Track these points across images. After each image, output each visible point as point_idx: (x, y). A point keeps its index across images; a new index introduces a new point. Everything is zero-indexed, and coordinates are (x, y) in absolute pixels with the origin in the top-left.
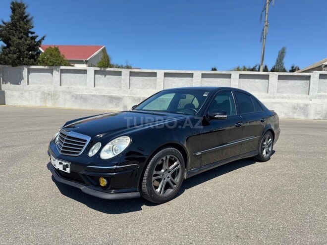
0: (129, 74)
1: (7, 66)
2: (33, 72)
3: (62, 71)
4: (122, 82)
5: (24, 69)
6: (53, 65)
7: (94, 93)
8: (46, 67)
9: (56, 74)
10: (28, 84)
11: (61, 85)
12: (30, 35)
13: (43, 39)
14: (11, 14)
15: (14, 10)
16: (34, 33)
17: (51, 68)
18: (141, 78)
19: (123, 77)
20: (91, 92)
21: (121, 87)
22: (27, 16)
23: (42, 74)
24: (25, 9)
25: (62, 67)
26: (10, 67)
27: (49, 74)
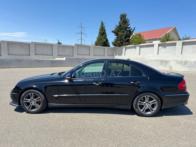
0: (182, 44)
1: (117, 47)
2: (128, 49)
3: (141, 47)
4: (176, 50)
5: (123, 48)
6: (136, 44)
7: (157, 58)
8: (133, 45)
9: (138, 48)
10: (125, 55)
11: (139, 55)
12: (128, 29)
13: (134, 29)
14: (120, 21)
15: (121, 18)
16: (130, 28)
17: (135, 45)
18: (191, 46)
19: (177, 46)
20: (156, 58)
21: (175, 54)
22: (127, 20)
23: (131, 49)
24: (126, 16)
25: (141, 45)
26: (118, 47)
27: (134, 49)
